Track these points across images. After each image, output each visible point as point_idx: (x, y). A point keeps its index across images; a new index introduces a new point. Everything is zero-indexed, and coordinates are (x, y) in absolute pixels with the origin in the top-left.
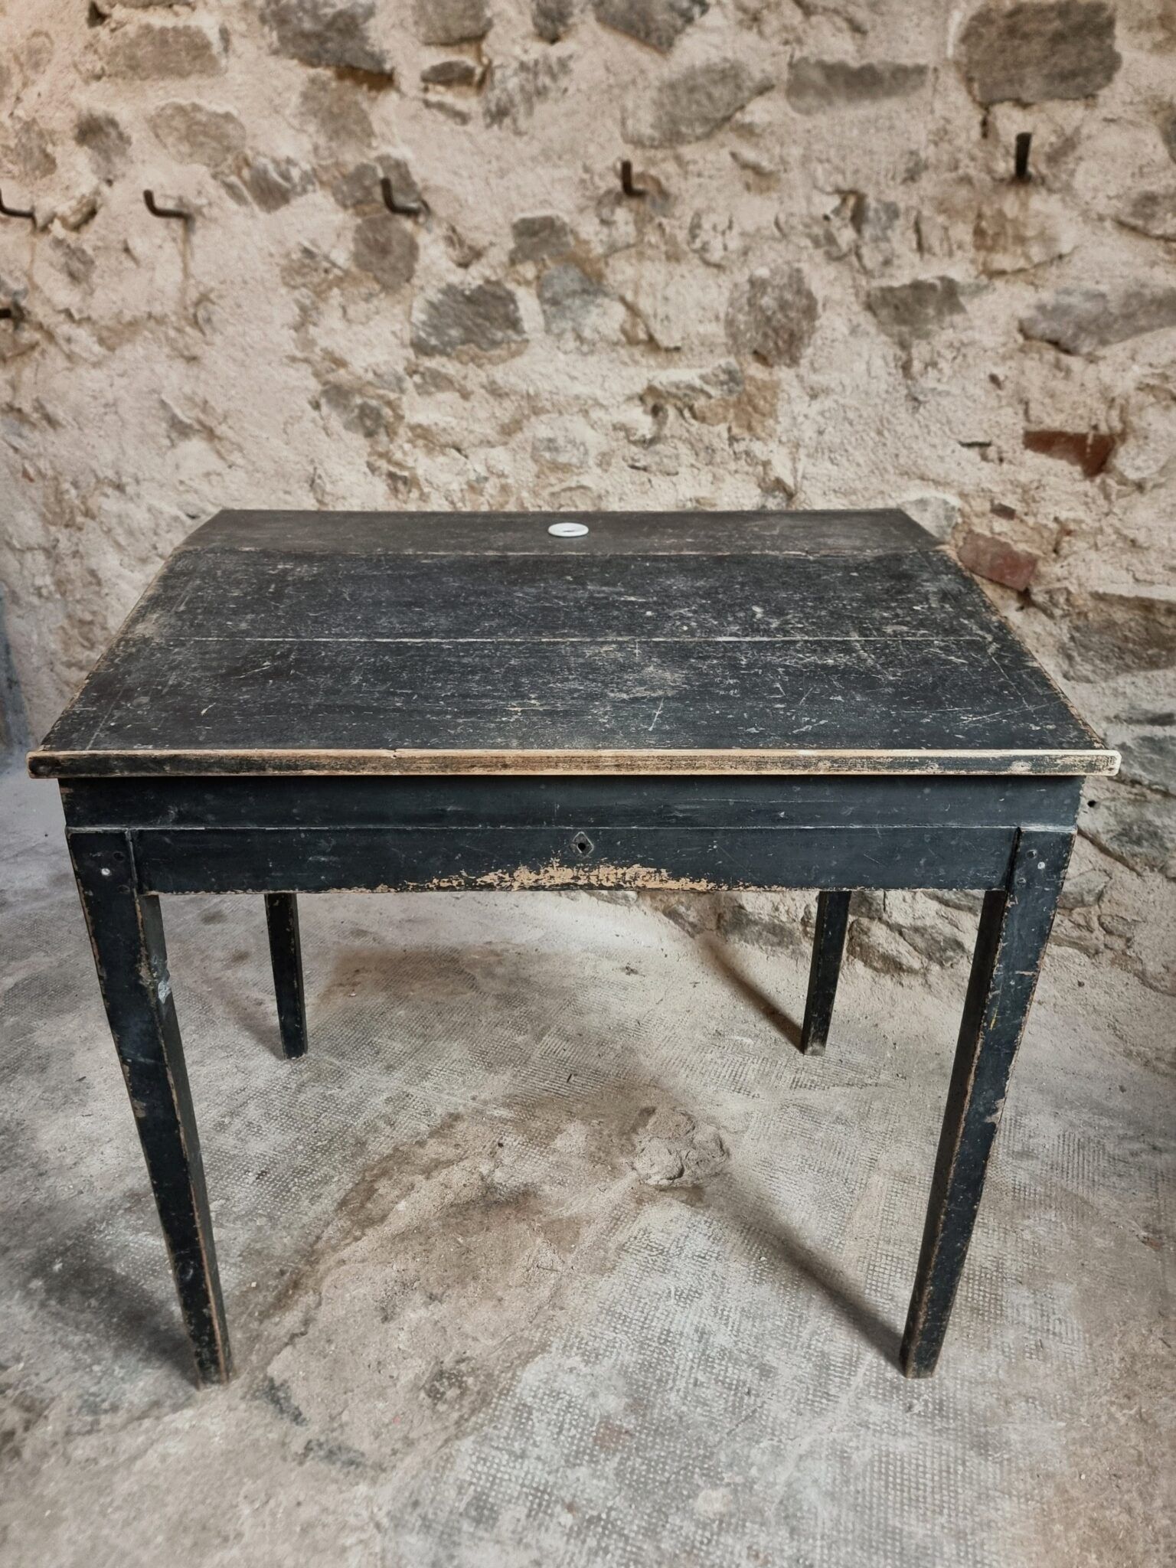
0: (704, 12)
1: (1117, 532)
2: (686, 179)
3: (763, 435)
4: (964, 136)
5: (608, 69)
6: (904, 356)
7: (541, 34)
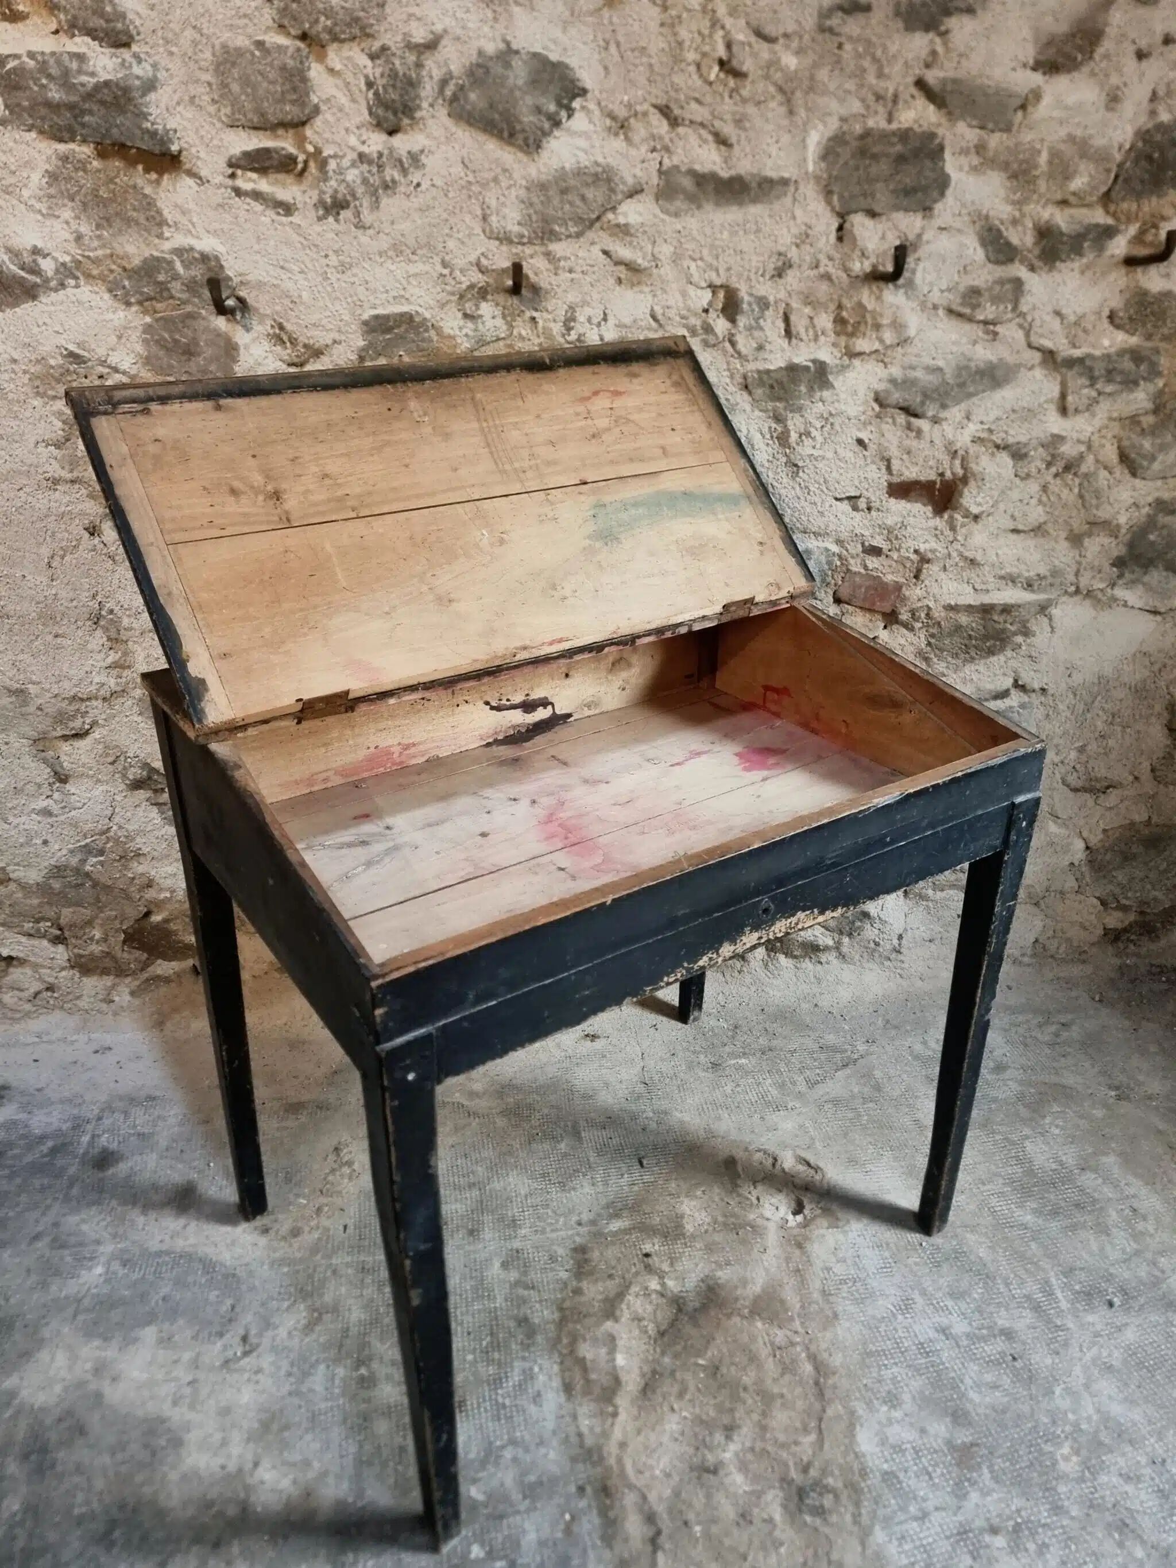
0: (569, 117)
1: (961, 555)
2: (556, 275)
4: (824, 239)
5: (465, 166)
6: (780, 429)
7: (378, 125)
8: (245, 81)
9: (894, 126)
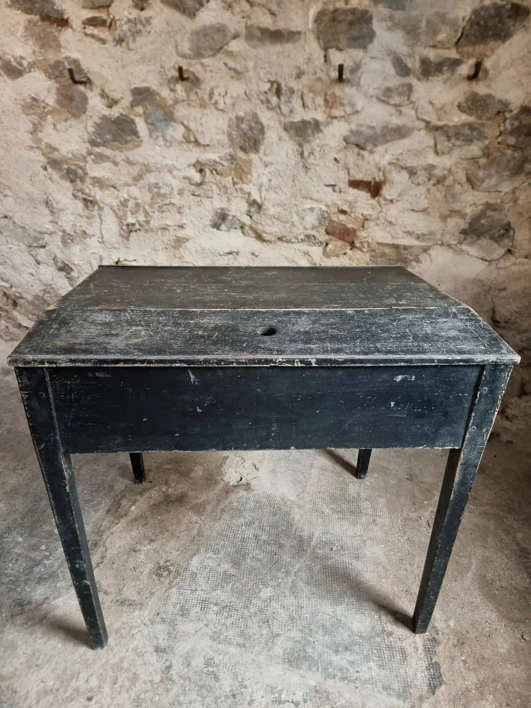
0: (208, 2)
1: (385, 219)
2: (206, 73)
3: (246, 181)
4: (318, 61)
5: (168, 24)
6: (301, 150)
7: (136, 6)
9: (349, 7)
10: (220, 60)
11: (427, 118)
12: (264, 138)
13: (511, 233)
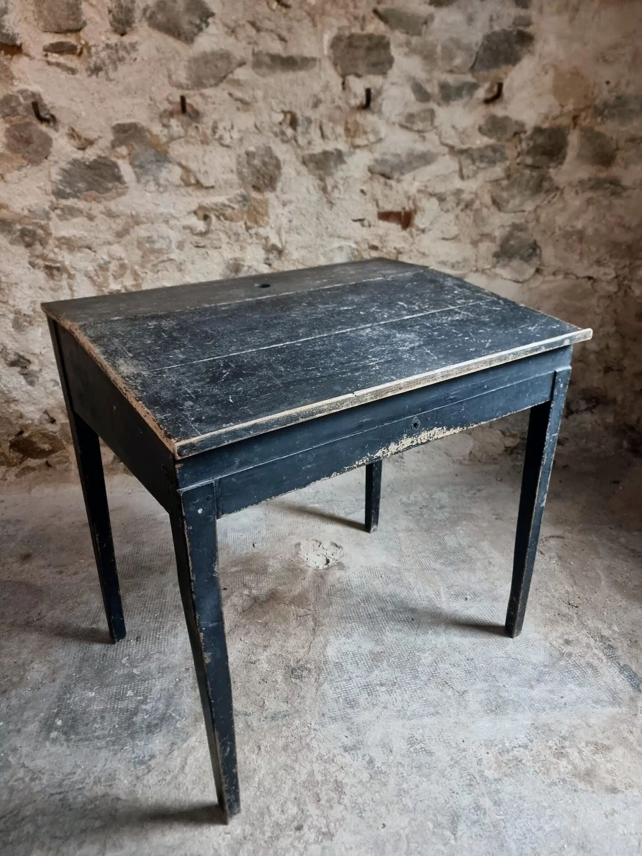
0: (207, 26)
2: (207, 105)
3: (263, 224)
4: (336, 89)
5: (158, 50)
6: (322, 184)
7: (116, 31)
8: (50, 10)
9: (365, 32)
10: (224, 90)
11: (450, 142)
12: (280, 174)
13: (538, 251)
